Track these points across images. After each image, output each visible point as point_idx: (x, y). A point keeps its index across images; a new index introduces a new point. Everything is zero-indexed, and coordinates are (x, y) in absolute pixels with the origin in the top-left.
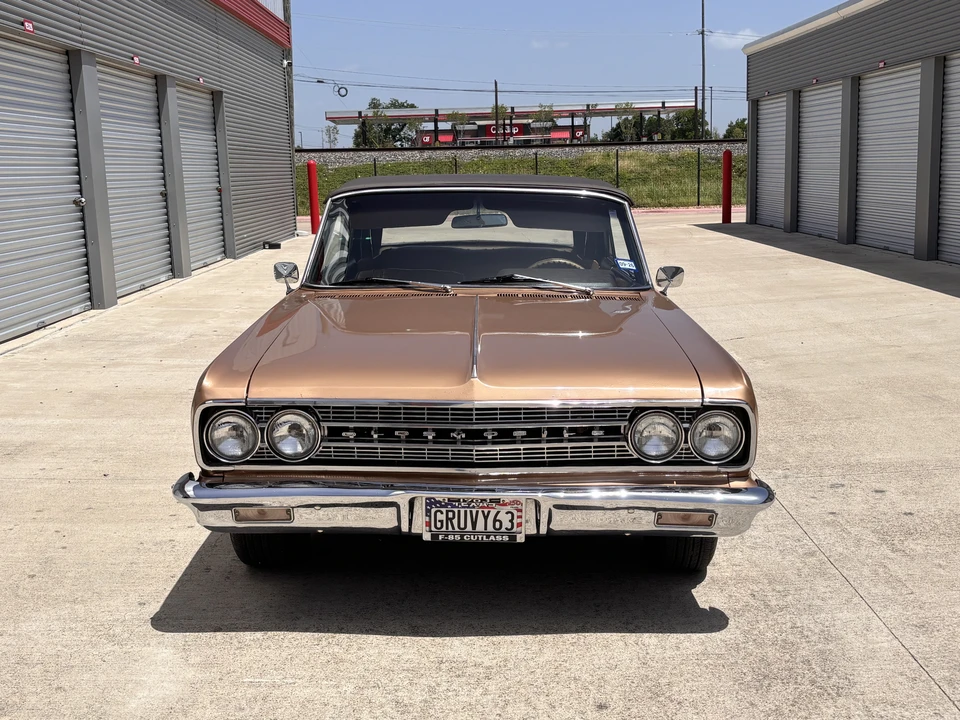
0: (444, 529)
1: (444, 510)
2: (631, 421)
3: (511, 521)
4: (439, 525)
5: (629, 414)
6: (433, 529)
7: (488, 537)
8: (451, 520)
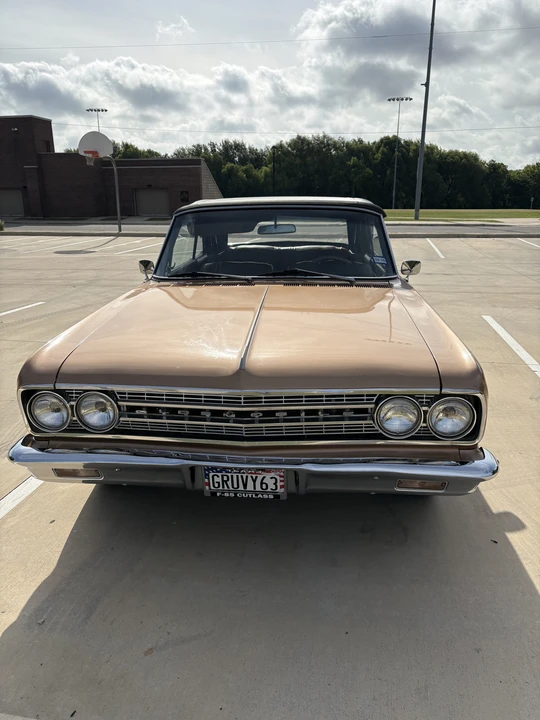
0: (221, 488)
1: (220, 474)
2: (377, 403)
3: (275, 484)
4: (216, 485)
5: (375, 398)
6: (212, 488)
7: (257, 495)
8: (226, 482)
